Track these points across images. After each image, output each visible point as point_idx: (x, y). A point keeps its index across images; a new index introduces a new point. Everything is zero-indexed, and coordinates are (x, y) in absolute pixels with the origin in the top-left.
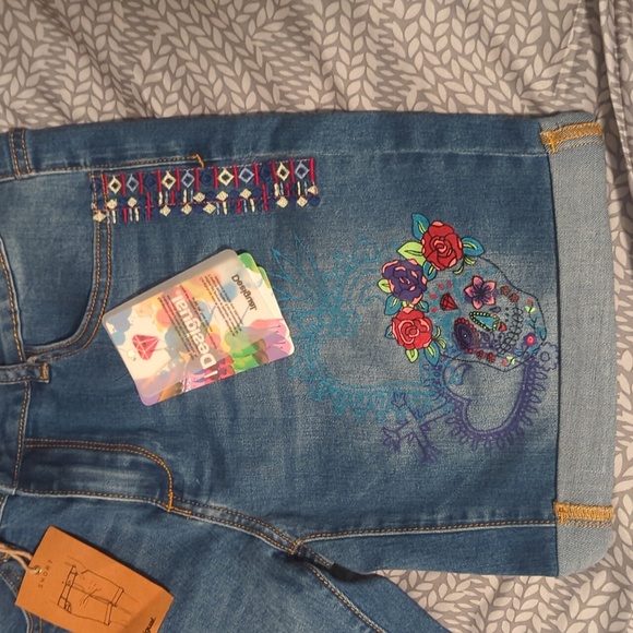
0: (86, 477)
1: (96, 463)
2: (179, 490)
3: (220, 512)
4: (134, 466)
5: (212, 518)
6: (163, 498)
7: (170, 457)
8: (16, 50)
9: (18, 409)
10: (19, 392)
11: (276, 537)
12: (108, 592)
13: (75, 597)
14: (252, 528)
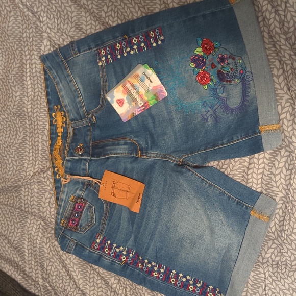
0: (111, 150)
1: (113, 145)
2: (141, 150)
3: (155, 154)
4: (125, 144)
5: (153, 157)
6: (137, 153)
7: (136, 139)
8: (67, 16)
9: (88, 133)
10: (88, 128)
11: (174, 159)
12: (126, 188)
13: (116, 191)
14: (166, 158)
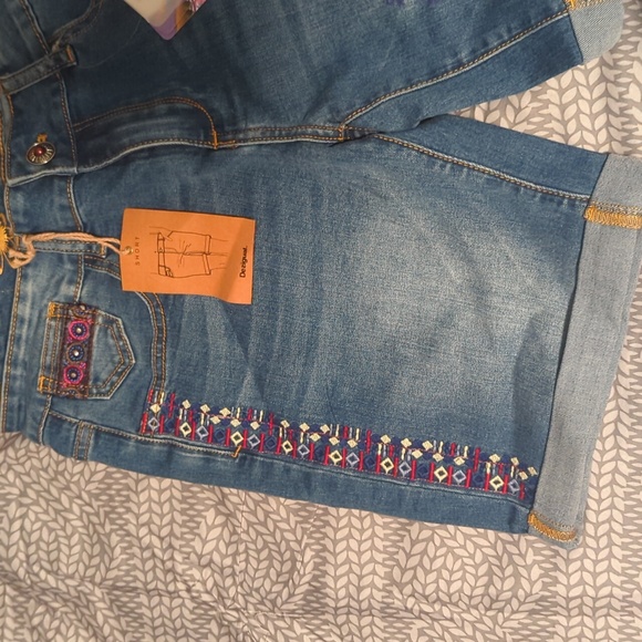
0: (128, 133)
2: (220, 127)
3: (260, 131)
4: (172, 112)
5: (254, 139)
6: (208, 138)
7: (201, 96)
9: (57, 99)
10: (55, 85)
11: (320, 132)
12: (197, 244)
13: (171, 261)
14: (296, 135)
